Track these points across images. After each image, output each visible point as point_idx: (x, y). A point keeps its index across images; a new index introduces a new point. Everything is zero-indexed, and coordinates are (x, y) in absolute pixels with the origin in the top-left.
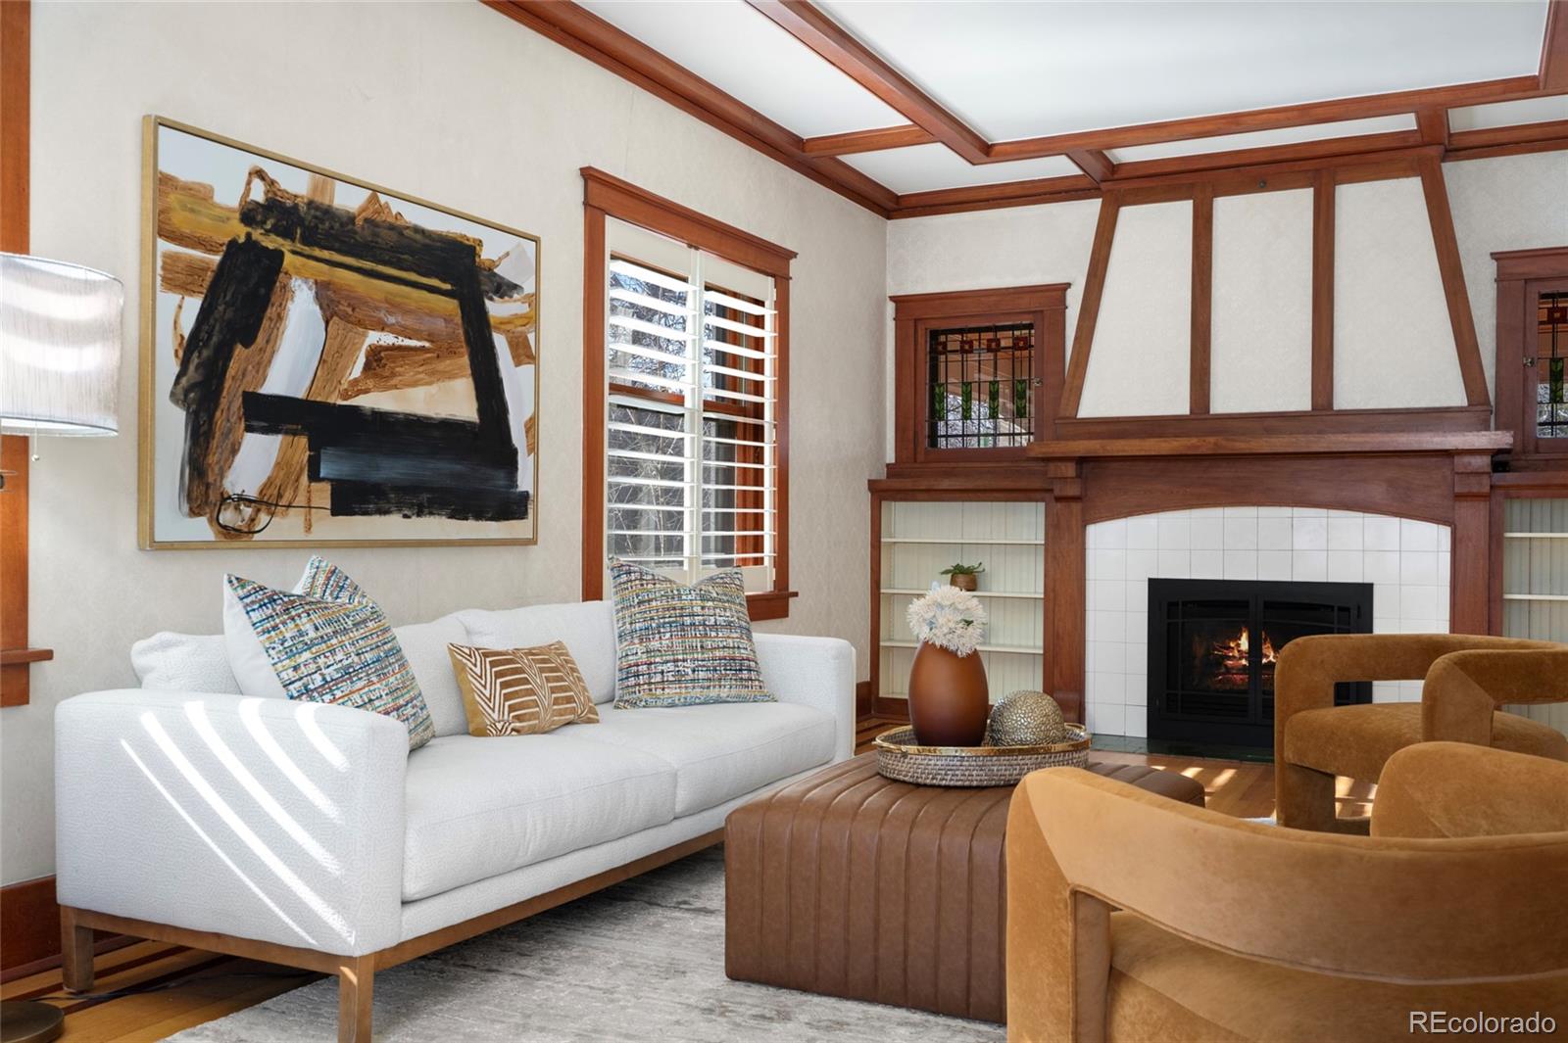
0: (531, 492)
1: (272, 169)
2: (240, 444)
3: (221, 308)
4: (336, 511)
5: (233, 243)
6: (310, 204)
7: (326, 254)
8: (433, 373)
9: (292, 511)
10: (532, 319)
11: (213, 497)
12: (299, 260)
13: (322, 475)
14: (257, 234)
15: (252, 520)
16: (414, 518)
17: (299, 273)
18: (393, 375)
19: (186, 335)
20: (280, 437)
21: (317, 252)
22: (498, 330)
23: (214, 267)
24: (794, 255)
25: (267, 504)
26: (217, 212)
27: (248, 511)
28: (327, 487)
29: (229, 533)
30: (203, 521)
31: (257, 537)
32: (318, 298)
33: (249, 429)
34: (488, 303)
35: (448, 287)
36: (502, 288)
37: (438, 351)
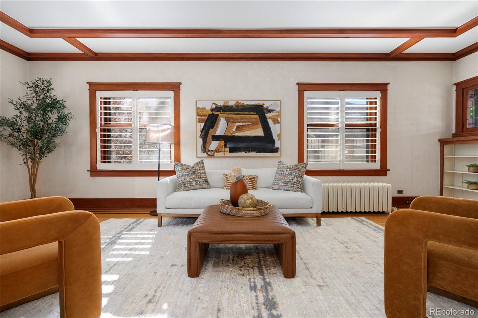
0: (279, 147)
1: (216, 103)
2: (211, 143)
3: (208, 124)
4: (230, 152)
5: (209, 115)
6: (224, 106)
7: (227, 113)
8: (252, 128)
9: (221, 152)
10: (279, 115)
11: (207, 150)
12: (222, 115)
13: (227, 146)
14: (214, 112)
15: (214, 154)
16: (248, 153)
17: (222, 116)
18: (242, 130)
19: (202, 129)
20: (219, 141)
21: (225, 113)
22: (269, 119)
23: (206, 118)
24: (389, 83)
25: (216, 151)
26: (206, 111)
27: (213, 152)
28: (228, 148)
29: (209, 155)
30: (205, 154)
31: (215, 156)
32: (225, 120)
33: (213, 141)
34: (266, 114)
35: (256, 113)
36: (270, 111)
37: (253, 124)
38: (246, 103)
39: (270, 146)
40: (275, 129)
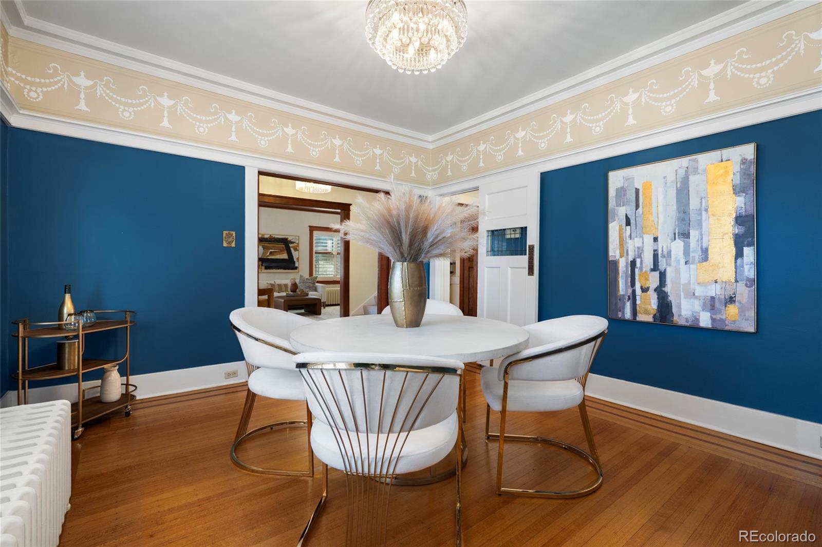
0: (298, 266)
10: (298, 246)
16: (277, 270)
18: (274, 254)
22: (292, 247)
34: (289, 245)
35: (283, 244)
36: (292, 243)
37: (281, 251)
38: (276, 237)
39: (292, 265)
40: (295, 254)
